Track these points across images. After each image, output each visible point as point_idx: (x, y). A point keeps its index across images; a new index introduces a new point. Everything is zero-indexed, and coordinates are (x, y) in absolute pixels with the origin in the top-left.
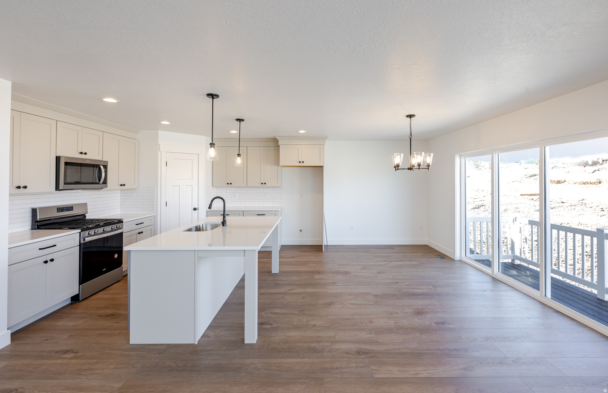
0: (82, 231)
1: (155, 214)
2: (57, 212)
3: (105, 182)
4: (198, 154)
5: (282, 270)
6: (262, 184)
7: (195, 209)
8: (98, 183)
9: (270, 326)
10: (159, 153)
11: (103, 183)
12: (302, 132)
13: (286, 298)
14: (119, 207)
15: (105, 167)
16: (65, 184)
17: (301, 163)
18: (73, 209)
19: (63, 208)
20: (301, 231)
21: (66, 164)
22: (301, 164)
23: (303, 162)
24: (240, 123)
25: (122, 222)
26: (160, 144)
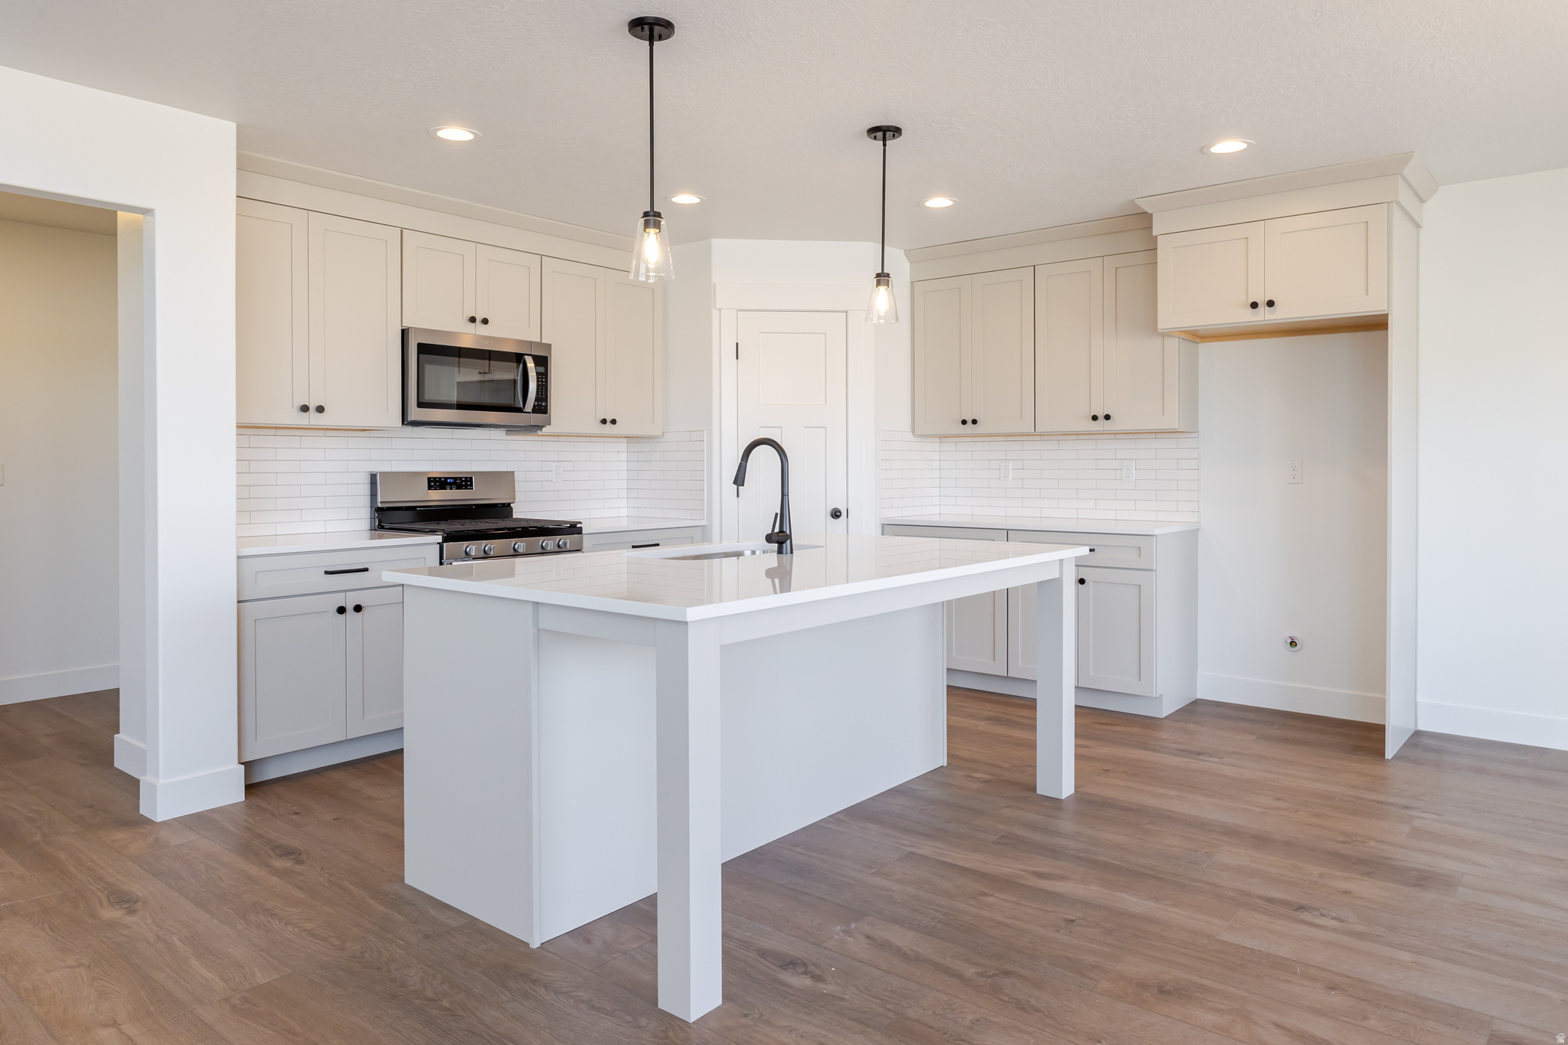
0: (446, 539)
1: (704, 523)
2: (429, 489)
3: (542, 406)
4: (846, 312)
5: (1092, 790)
6: (1095, 418)
7: (836, 514)
8: (520, 410)
9: (807, 982)
10: (715, 313)
11: (535, 410)
12: (1228, 146)
13: (990, 899)
14: (624, 493)
15: (542, 361)
16: (421, 404)
17: (1262, 309)
18: (471, 485)
19: (446, 479)
20: (1293, 643)
21: (423, 349)
22: (1264, 316)
23: (1271, 304)
24: (885, 145)
25: (579, 531)
26: (715, 285)
